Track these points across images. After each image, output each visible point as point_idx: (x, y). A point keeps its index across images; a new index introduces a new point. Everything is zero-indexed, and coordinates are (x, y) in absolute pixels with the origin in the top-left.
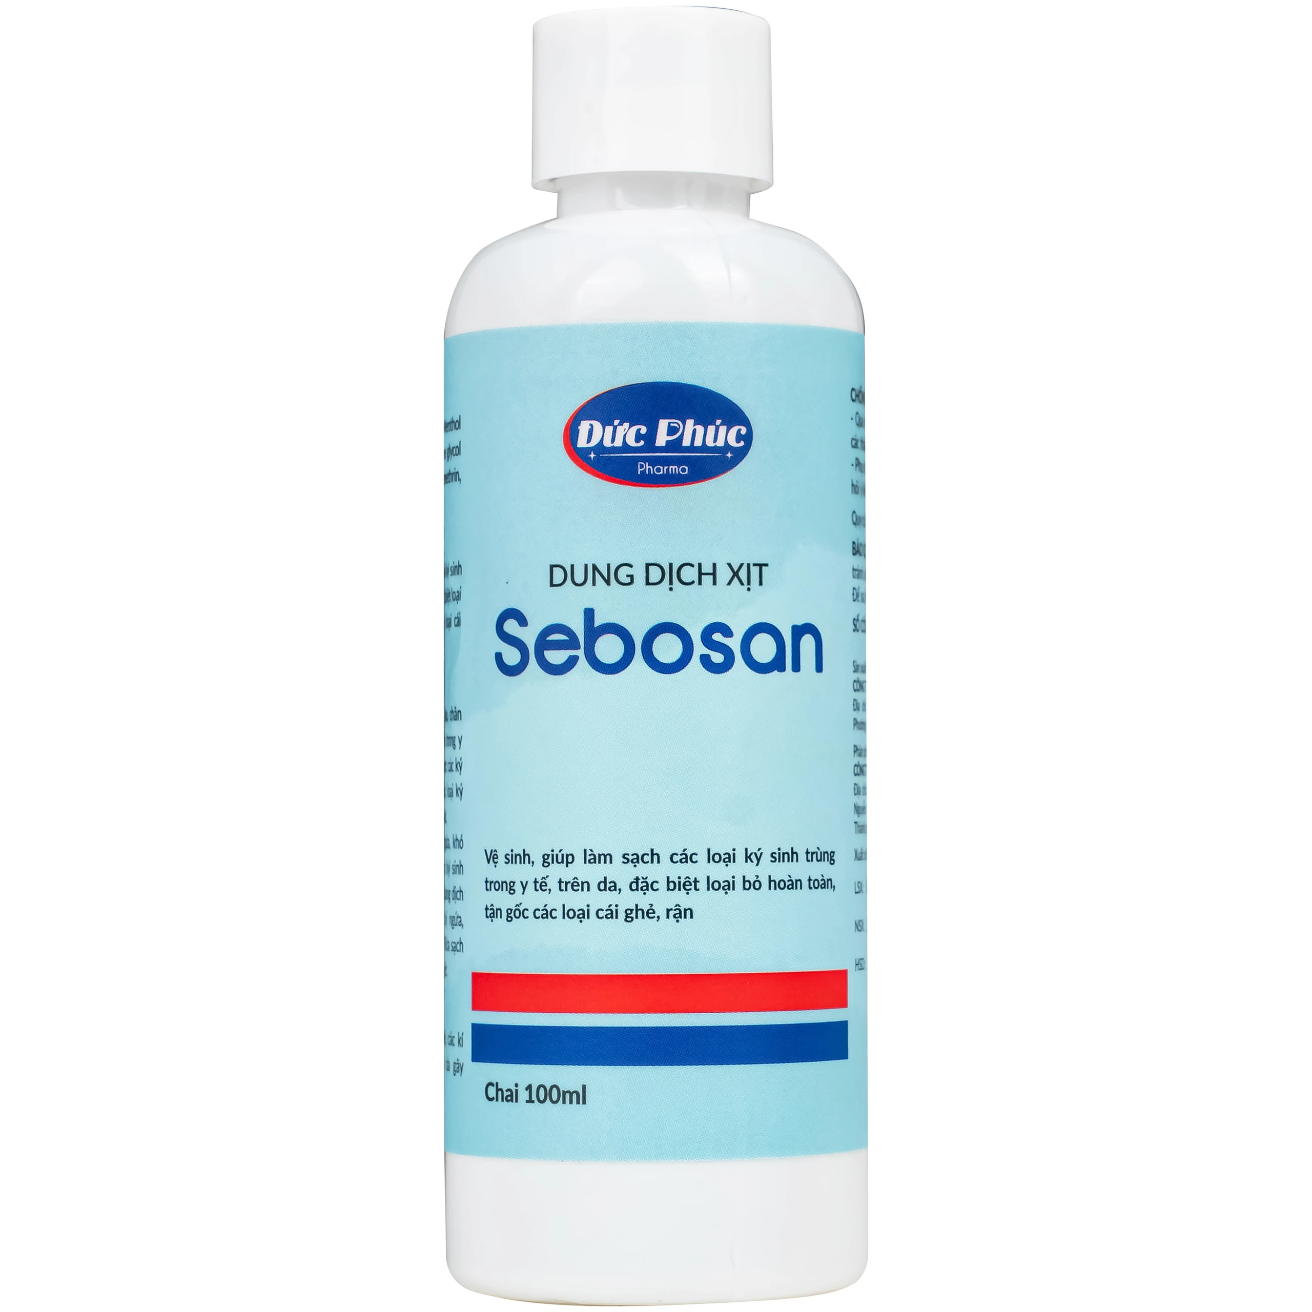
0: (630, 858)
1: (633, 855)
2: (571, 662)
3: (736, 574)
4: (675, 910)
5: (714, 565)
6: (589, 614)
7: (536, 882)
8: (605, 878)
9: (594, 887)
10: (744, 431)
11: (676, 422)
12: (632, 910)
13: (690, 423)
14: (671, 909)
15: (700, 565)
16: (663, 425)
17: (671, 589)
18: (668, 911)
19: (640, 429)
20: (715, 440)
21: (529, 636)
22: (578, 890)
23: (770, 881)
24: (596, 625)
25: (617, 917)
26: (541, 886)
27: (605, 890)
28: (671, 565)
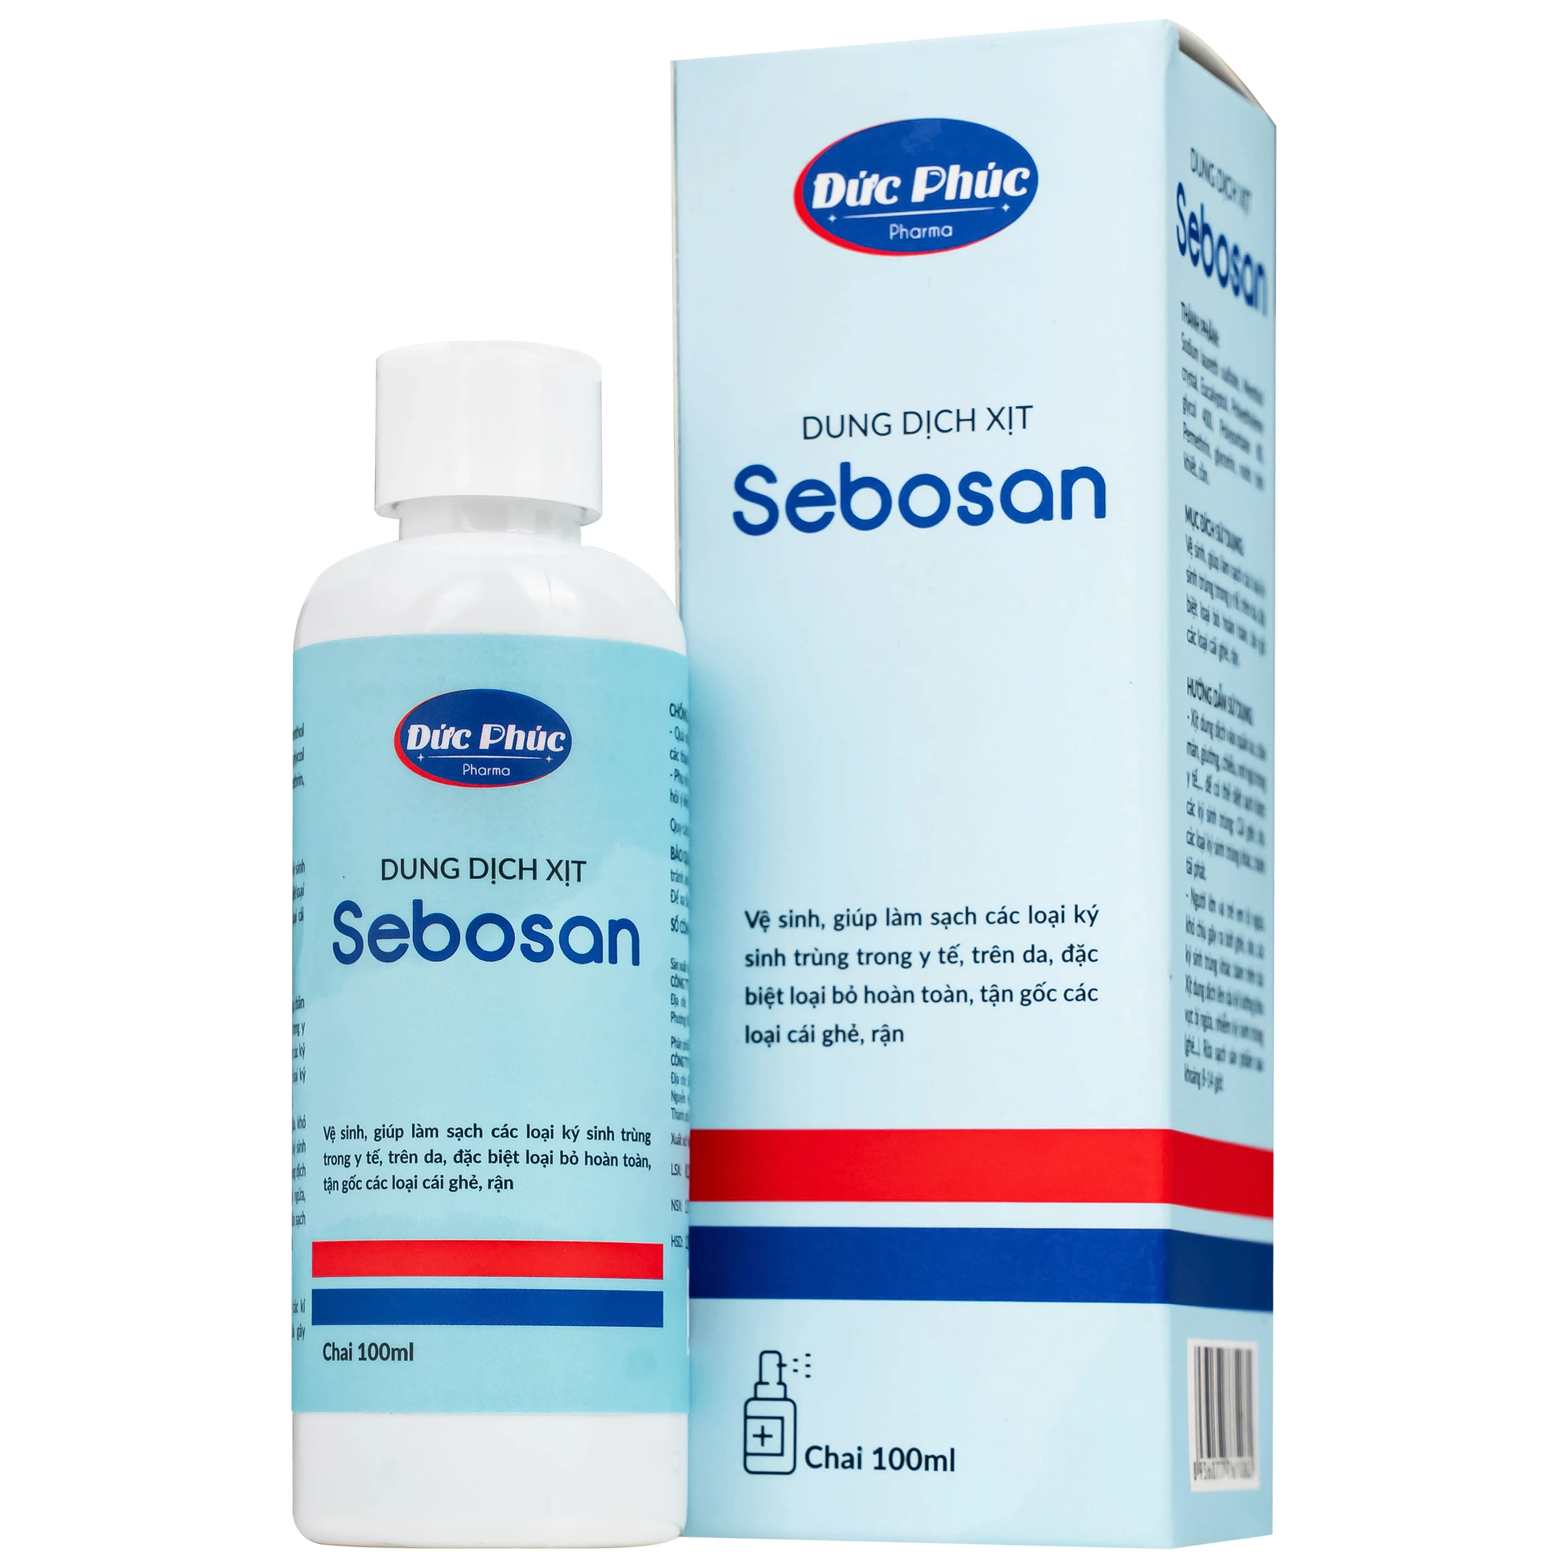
0: (455, 1132)
1: (457, 1129)
2: (402, 950)
3: (555, 870)
4: (496, 1181)
5: (535, 861)
6: (418, 905)
7: (368, 1155)
8: (432, 1151)
9: (421, 1159)
10: (563, 737)
11: (498, 727)
12: (456, 1181)
13: (512, 728)
14: (493, 1180)
15: (521, 860)
16: (487, 729)
17: (493, 882)
18: (490, 1181)
19: (465, 733)
20: (536, 745)
21: (363, 926)
22: (407, 1162)
23: (587, 1157)
24: (423, 916)
25: (442, 1187)
26: (373, 1159)
27: (431, 1161)
28: (494, 860)
